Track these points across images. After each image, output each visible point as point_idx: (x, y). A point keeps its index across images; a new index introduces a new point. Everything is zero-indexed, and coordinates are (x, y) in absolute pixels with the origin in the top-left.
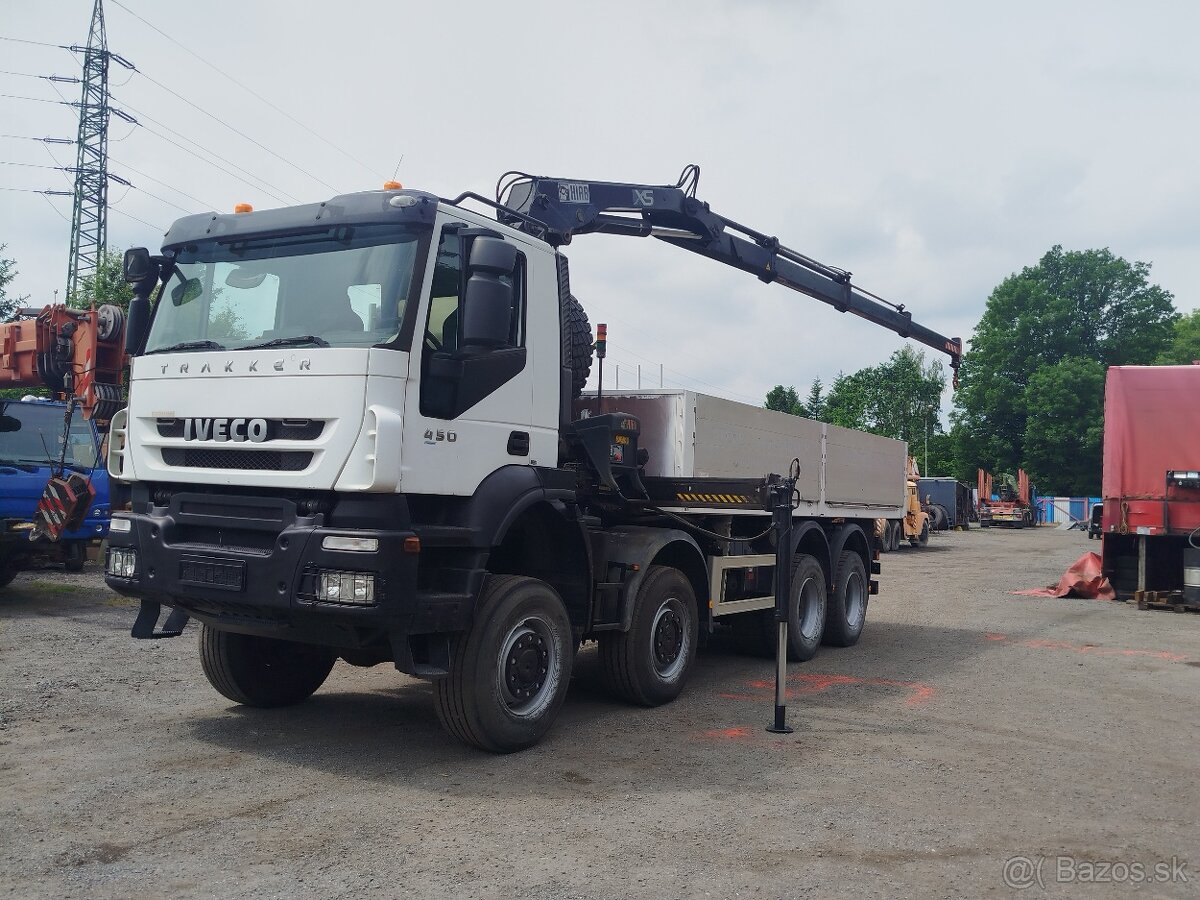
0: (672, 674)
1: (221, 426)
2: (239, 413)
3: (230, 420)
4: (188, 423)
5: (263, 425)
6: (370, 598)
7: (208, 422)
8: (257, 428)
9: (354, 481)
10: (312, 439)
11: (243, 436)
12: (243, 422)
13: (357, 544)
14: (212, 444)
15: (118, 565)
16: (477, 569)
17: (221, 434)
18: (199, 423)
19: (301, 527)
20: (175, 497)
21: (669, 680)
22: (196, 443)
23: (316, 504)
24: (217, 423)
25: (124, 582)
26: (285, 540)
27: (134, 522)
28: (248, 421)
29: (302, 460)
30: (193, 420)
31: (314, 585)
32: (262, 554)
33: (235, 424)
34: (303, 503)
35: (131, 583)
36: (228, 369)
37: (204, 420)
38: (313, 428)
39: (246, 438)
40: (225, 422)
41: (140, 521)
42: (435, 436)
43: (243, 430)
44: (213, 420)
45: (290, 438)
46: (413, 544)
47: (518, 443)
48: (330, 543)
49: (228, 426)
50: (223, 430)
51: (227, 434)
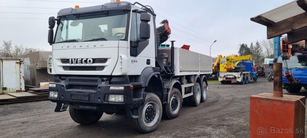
0: (176, 112)
1: (80, 60)
2: (84, 57)
3: (82, 59)
4: (70, 60)
5: (92, 60)
6: (123, 101)
7: (76, 60)
8: (90, 61)
9: (117, 73)
10: (104, 63)
11: (86, 63)
12: (86, 59)
13: (118, 88)
14: (77, 65)
15: (53, 95)
16: (143, 92)
17: (80, 62)
18: (73, 60)
19: (103, 84)
20: (68, 78)
21: (175, 113)
22: (73, 65)
23: (106, 79)
24: (78, 60)
25: (55, 99)
26: (99, 87)
27: (56, 85)
28: (87, 59)
29: (102, 68)
31: (108, 98)
32: (93, 91)
33: (83, 60)
34: (103, 79)
35: (57, 99)
36: (81, 46)
37: (75, 59)
38: (105, 60)
39: (87, 63)
41: (58, 84)
42: (133, 61)
43: (86, 61)
44: (77, 59)
45: (98, 63)
46: (131, 87)
47: (148, 62)
48: (112, 88)
50: (80, 61)
51: (82, 62)
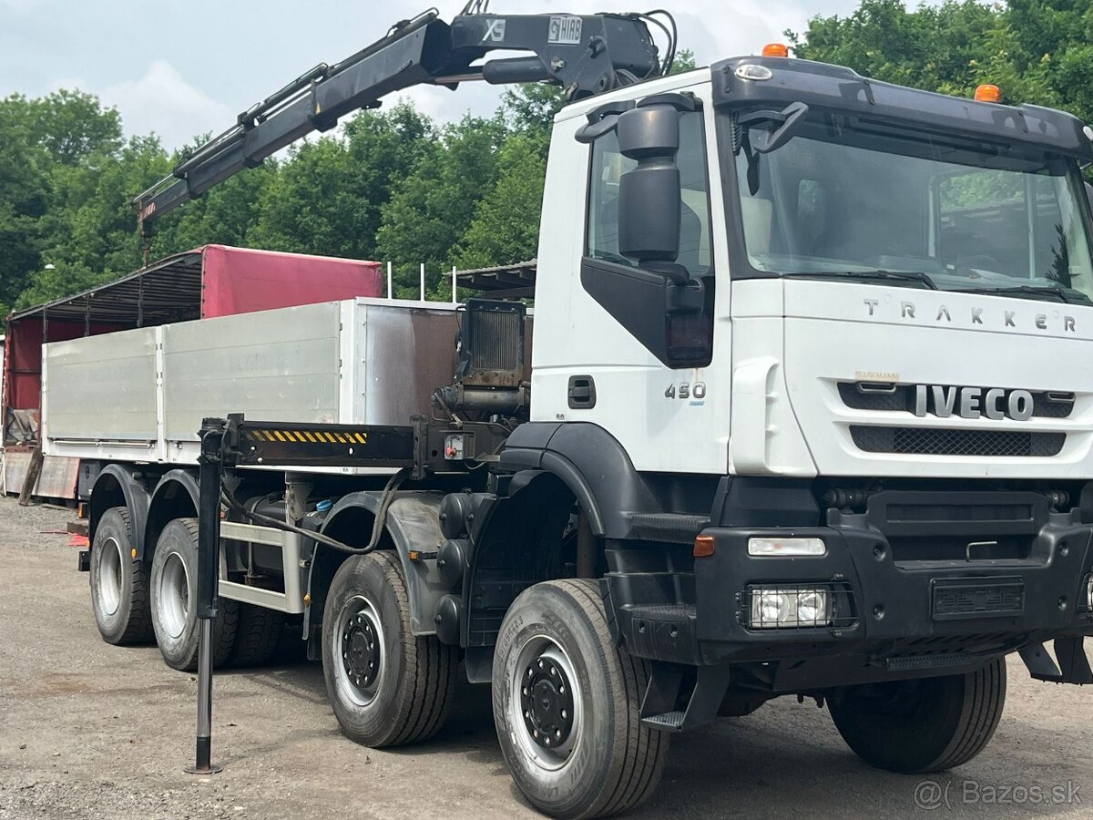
1: (973, 397)
2: (997, 380)
3: (985, 390)
4: (923, 391)
5: (1029, 398)
7: (952, 392)
8: (1021, 402)
11: (1001, 413)
12: (1001, 393)
14: (955, 422)
17: (973, 408)
18: (938, 392)
20: (877, 499)
22: (932, 420)
23: (1061, 497)
24: (966, 393)
26: (1064, 544)
28: (1008, 392)
29: (1054, 443)
30: (929, 388)
33: (990, 398)
36: (976, 319)
37: (946, 389)
39: (1008, 416)
40: (978, 393)
41: (837, 538)
43: (1002, 404)
44: (959, 389)
49: (982, 399)
50: (976, 403)
51: (982, 409)
